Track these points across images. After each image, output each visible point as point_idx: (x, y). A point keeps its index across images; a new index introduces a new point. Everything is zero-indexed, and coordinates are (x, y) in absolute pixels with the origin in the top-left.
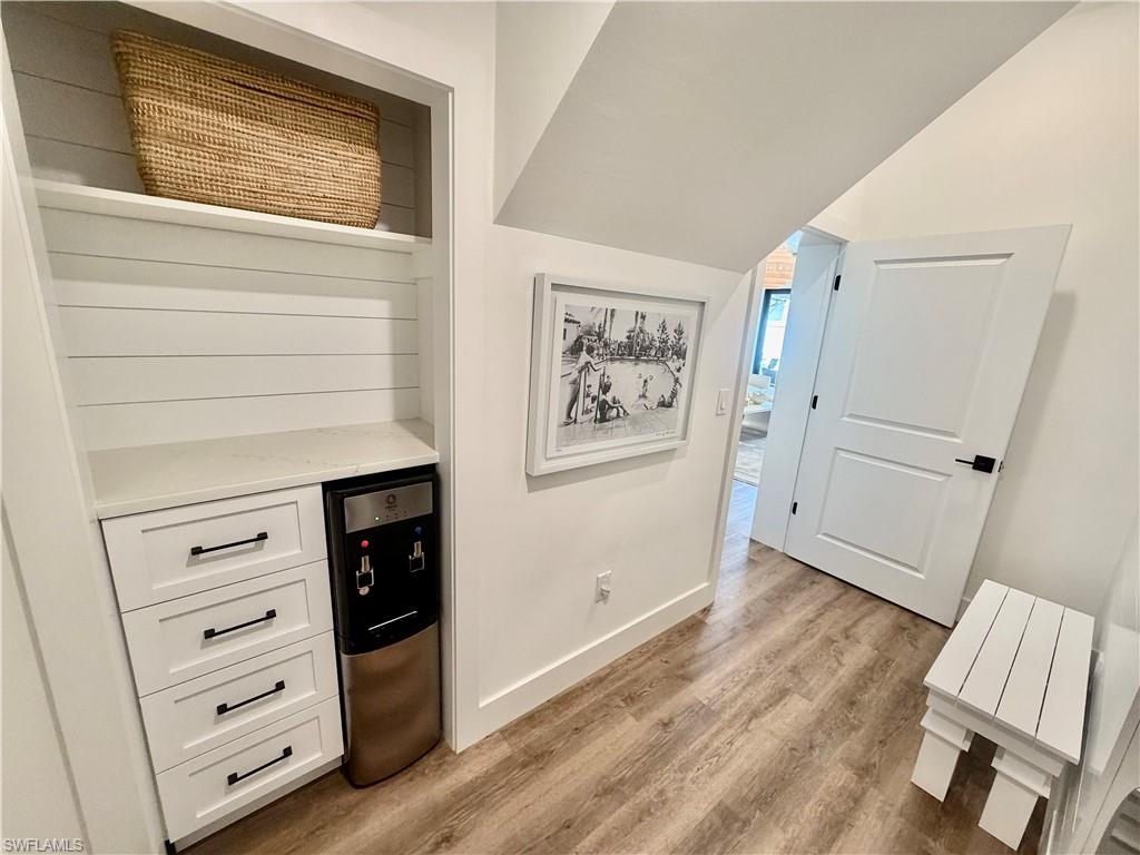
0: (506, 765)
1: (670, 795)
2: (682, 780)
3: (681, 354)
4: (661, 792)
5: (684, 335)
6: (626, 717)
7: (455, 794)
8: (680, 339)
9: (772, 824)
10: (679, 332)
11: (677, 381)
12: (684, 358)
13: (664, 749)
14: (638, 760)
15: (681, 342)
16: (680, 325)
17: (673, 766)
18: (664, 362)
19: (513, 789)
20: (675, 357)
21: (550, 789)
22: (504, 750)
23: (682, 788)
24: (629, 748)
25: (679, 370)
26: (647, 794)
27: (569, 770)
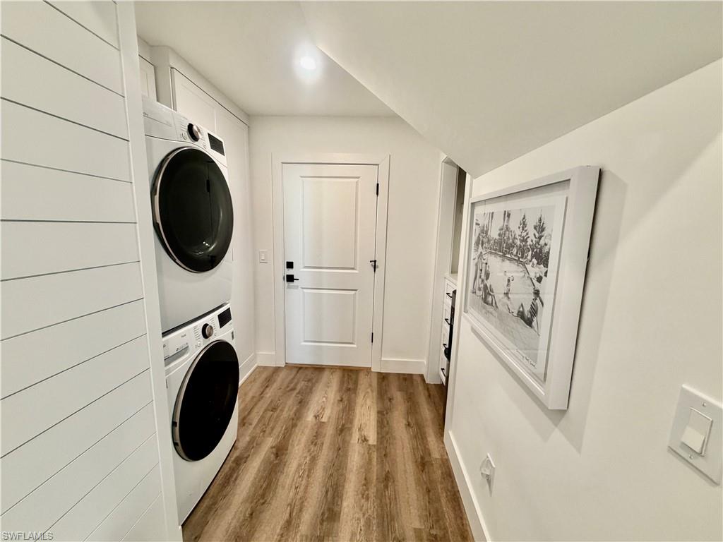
0: (427, 452)
1: (363, 501)
2: (364, 515)
3: (542, 258)
4: (367, 499)
5: (545, 233)
6: (421, 525)
7: (425, 433)
8: (540, 238)
9: (309, 534)
10: (540, 228)
11: (537, 293)
12: (546, 265)
13: (386, 524)
14: (390, 504)
15: (542, 242)
16: (540, 220)
17: (374, 518)
18: (524, 265)
19: (414, 449)
20: (535, 261)
21: (404, 459)
22: (436, 455)
23: (361, 510)
24: (400, 505)
25: (539, 279)
26: (372, 491)
27: (408, 471)
